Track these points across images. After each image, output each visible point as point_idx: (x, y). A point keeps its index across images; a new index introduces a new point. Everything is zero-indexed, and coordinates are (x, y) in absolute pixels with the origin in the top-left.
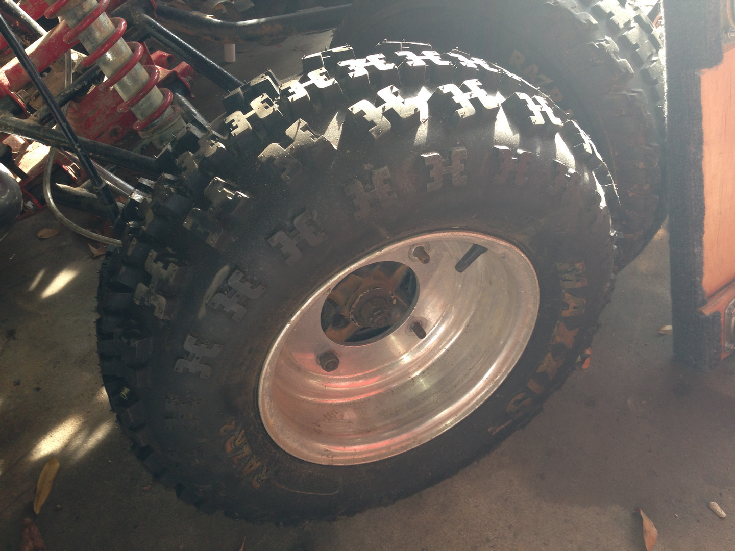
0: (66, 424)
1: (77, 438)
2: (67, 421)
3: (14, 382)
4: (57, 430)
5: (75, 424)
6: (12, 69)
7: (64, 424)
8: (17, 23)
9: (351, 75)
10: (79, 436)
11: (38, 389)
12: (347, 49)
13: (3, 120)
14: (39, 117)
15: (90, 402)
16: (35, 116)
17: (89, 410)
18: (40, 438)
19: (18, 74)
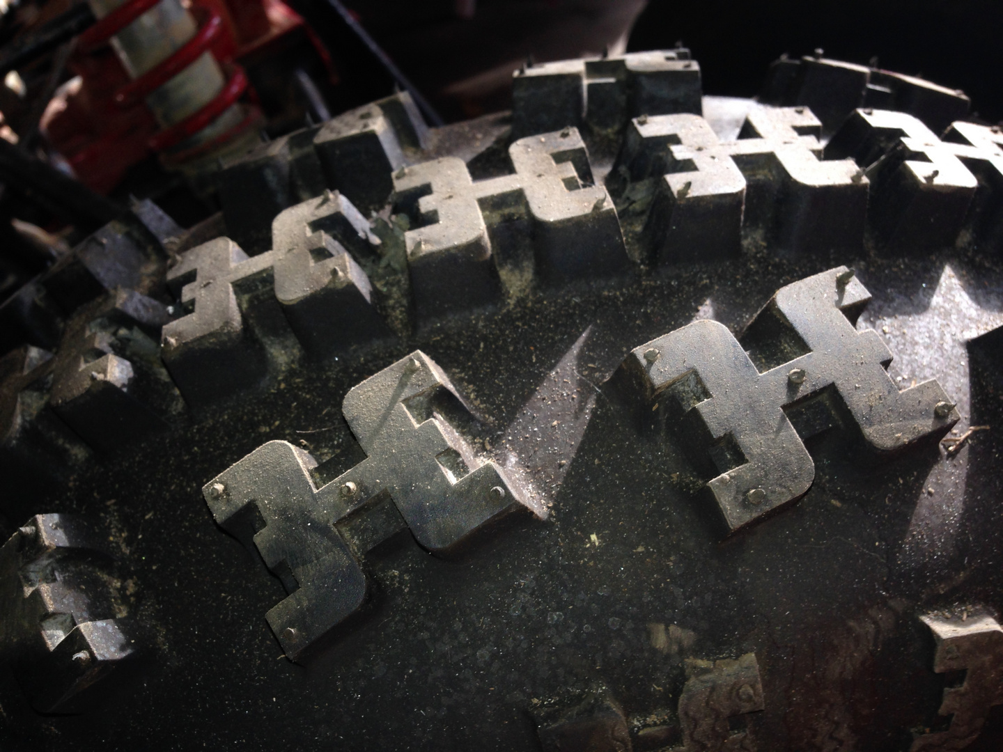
9: (675, 181)
12: (679, 66)
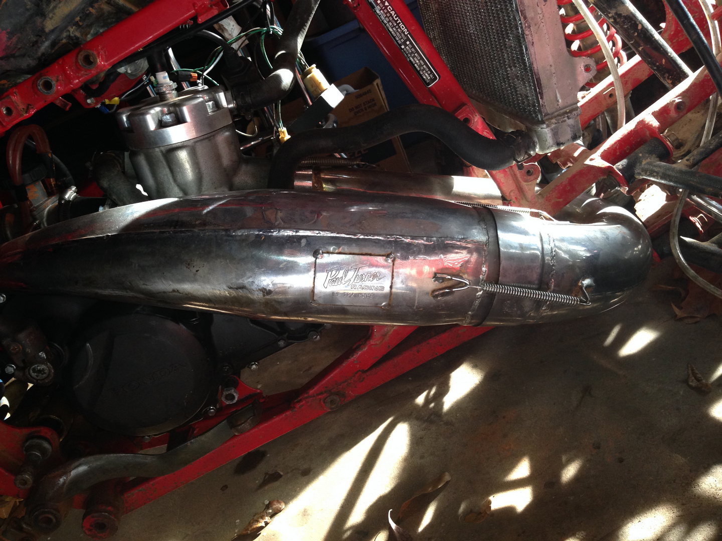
0: (657, 512)
1: (671, 532)
2: (657, 508)
3: (594, 444)
4: (645, 515)
5: (667, 514)
6: (660, 110)
7: (654, 510)
8: (664, 61)
10: (673, 531)
11: (621, 461)
13: (650, 165)
14: (691, 161)
15: (684, 492)
16: (687, 160)
17: (684, 502)
18: (626, 519)
19: (665, 115)
